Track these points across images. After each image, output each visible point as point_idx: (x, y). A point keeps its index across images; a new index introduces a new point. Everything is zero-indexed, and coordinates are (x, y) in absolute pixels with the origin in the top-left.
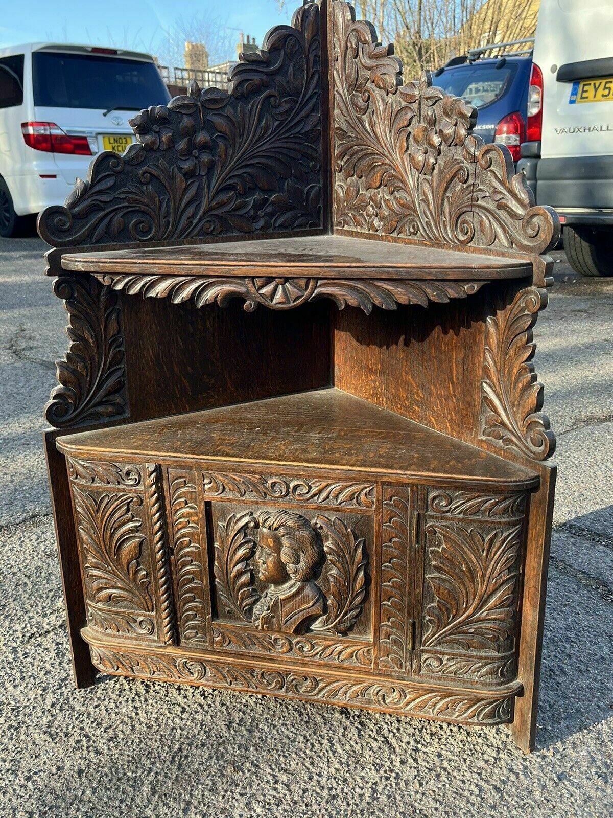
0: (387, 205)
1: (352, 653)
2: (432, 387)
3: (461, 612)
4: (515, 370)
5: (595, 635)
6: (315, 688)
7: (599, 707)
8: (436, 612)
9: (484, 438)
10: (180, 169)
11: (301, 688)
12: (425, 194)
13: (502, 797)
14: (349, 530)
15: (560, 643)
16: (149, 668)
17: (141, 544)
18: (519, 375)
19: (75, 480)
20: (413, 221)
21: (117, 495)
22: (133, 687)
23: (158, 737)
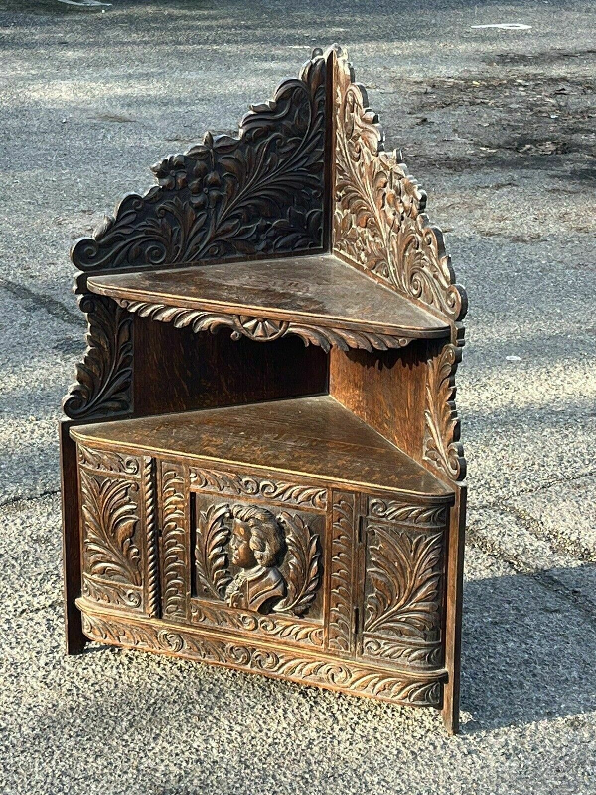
0: (370, 245)
1: (307, 634)
2: (396, 409)
3: (395, 603)
4: (443, 406)
6: (276, 664)
7: (537, 713)
8: (375, 601)
9: (426, 458)
10: (191, 204)
11: (264, 664)
12: (393, 247)
13: (414, 758)
14: (306, 526)
16: (134, 638)
17: (135, 524)
18: (445, 410)
19: (84, 465)
20: (385, 266)
21: (117, 481)
22: (118, 659)
23: (137, 693)
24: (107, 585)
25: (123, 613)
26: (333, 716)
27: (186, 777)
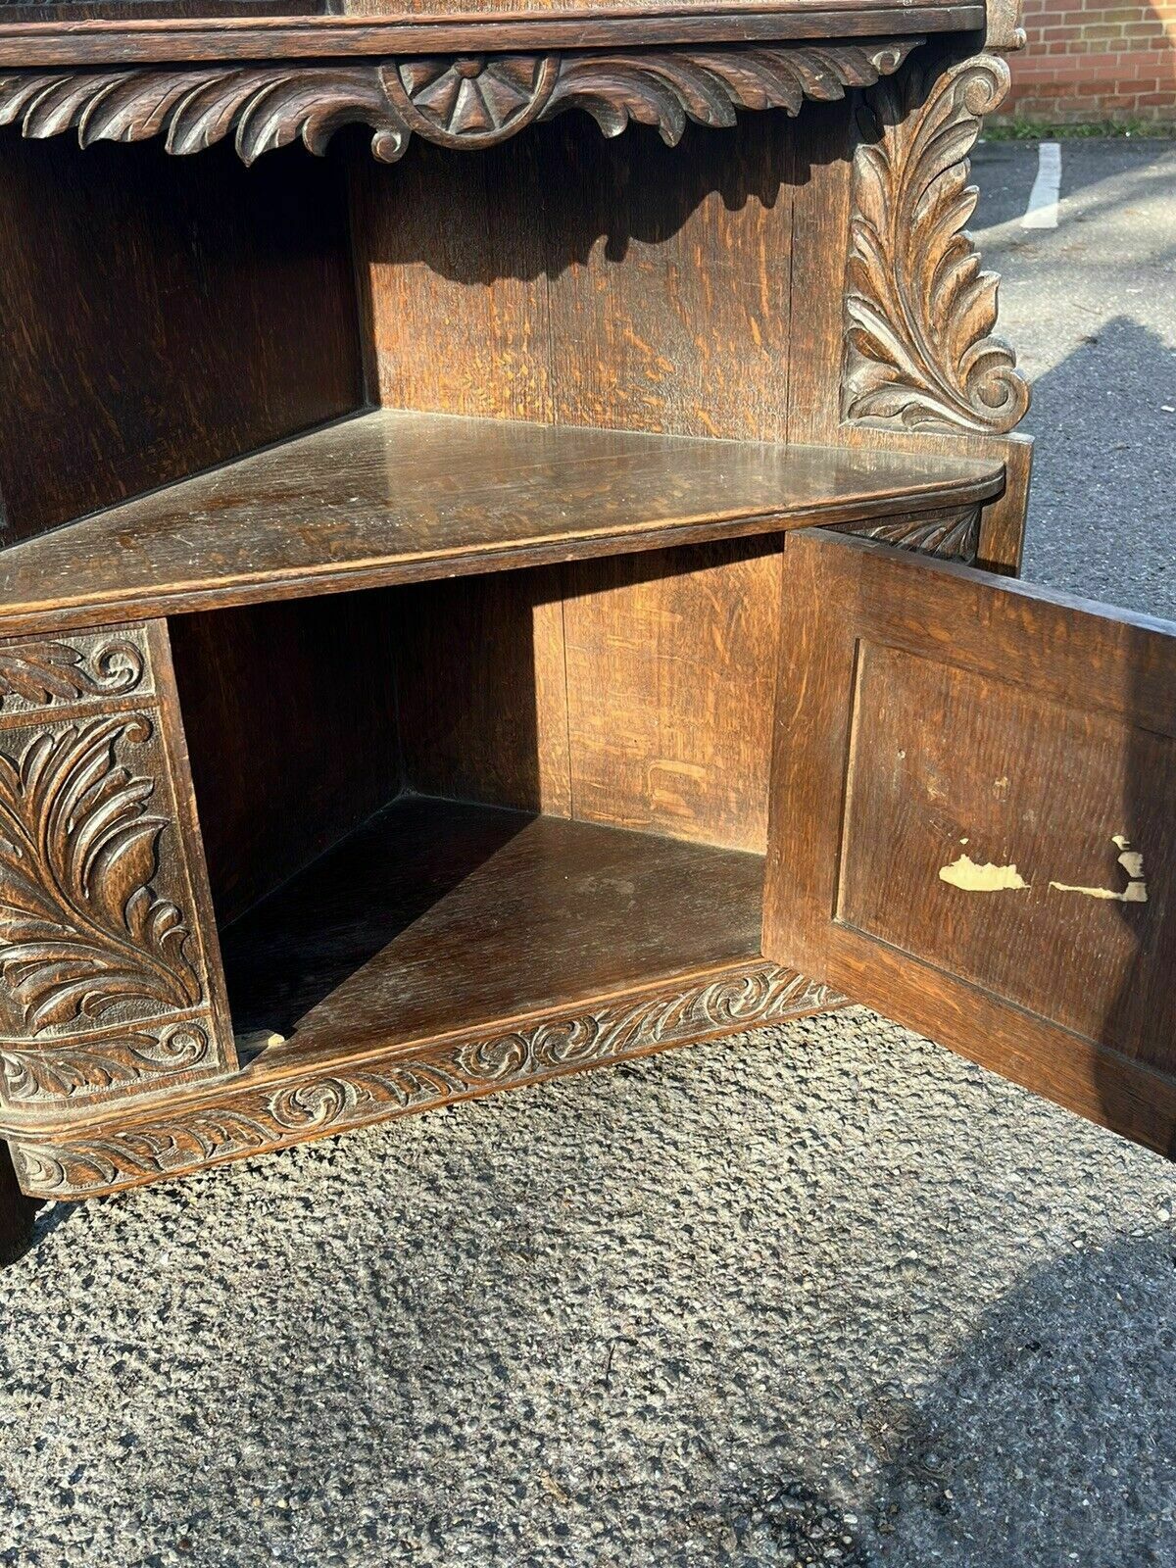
2: (700, 341)
4: (936, 254)
9: (851, 422)
11: (562, 1051)
16: (200, 1142)
17: (155, 840)
18: (947, 262)
22: (140, 1209)
23: (302, 1274)
24: (95, 1040)
25: (161, 1093)
26: (743, 1090)
27: (708, 1434)
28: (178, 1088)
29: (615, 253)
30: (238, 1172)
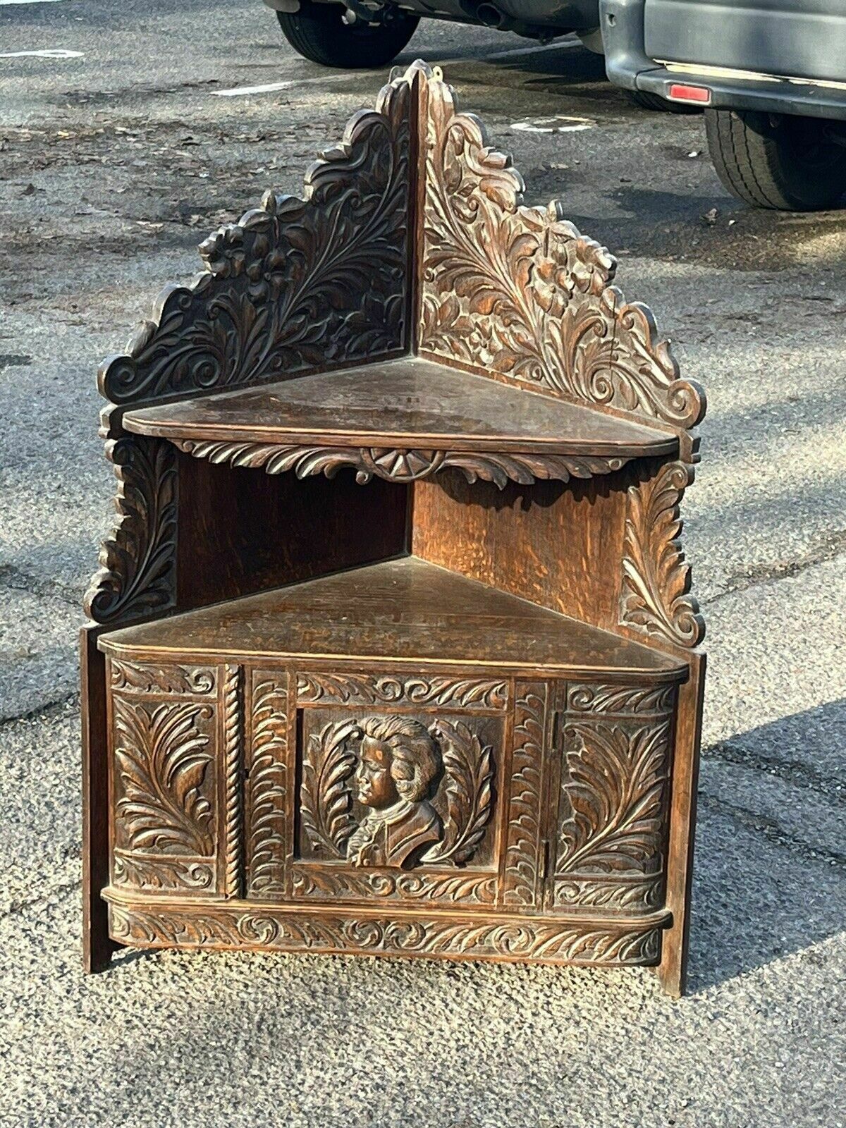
0: (500, 338)
1: (471, 889)
2: (560, 562)
3: (602, 827)
4: (661, 548)
5: (757, 882)
6: (422, 939)
7: (760, 953)
8: (574, 829)
9: (624, 623)
10: (250, 295)
11: (403, 941)
12: (551, 337)
13: (651, 1036)
14: (474, 736)
15: (713, 892)
16: (199, 933)
17: (205, 767)
18: (665, 553)
19: (122, 690)
20: (537, 364)
21: (179, 706)
22: (164, 968)
23: (228, 1011)
24: (159, 861)
26: (510, 998)
27: (376, 1111)
28: (193, 899)
29: (525, 506)
30: (219, 964)
